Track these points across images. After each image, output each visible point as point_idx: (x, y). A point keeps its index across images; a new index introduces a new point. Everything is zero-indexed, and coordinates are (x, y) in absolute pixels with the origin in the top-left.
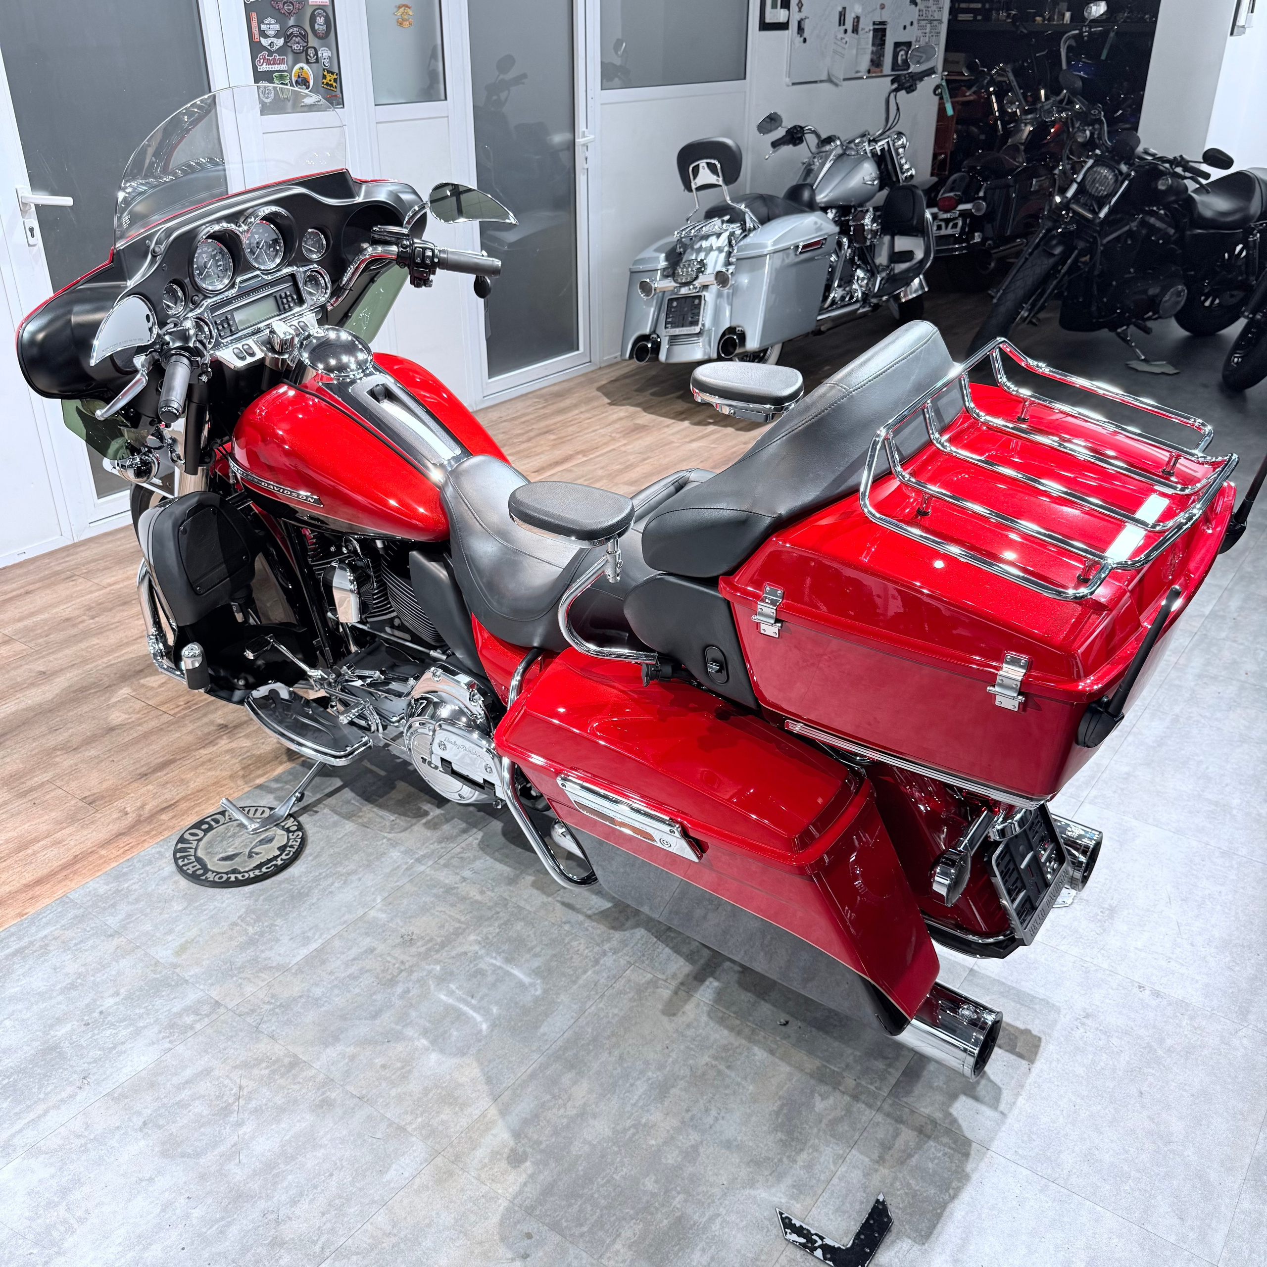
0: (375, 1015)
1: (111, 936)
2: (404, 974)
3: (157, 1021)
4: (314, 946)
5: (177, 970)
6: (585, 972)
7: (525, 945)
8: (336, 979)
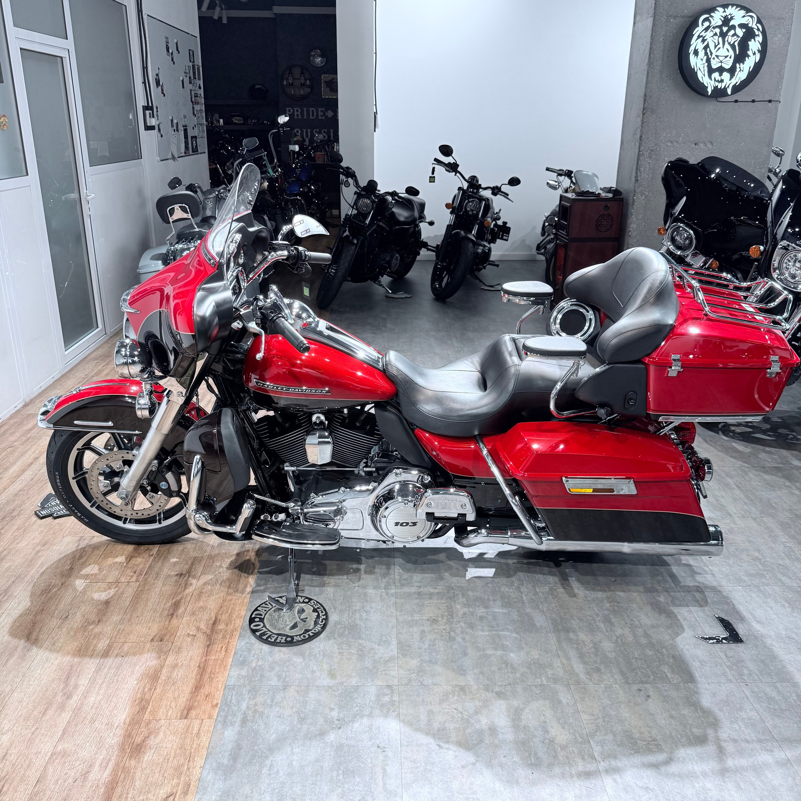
0: (465, 654)
1: (284, 689)
2: (452, 633)
3: (371, 707)
4: (394, 642)
5: (345, 684)
6: (522, 597)
7: (485, 599)
8: (425, 649)
